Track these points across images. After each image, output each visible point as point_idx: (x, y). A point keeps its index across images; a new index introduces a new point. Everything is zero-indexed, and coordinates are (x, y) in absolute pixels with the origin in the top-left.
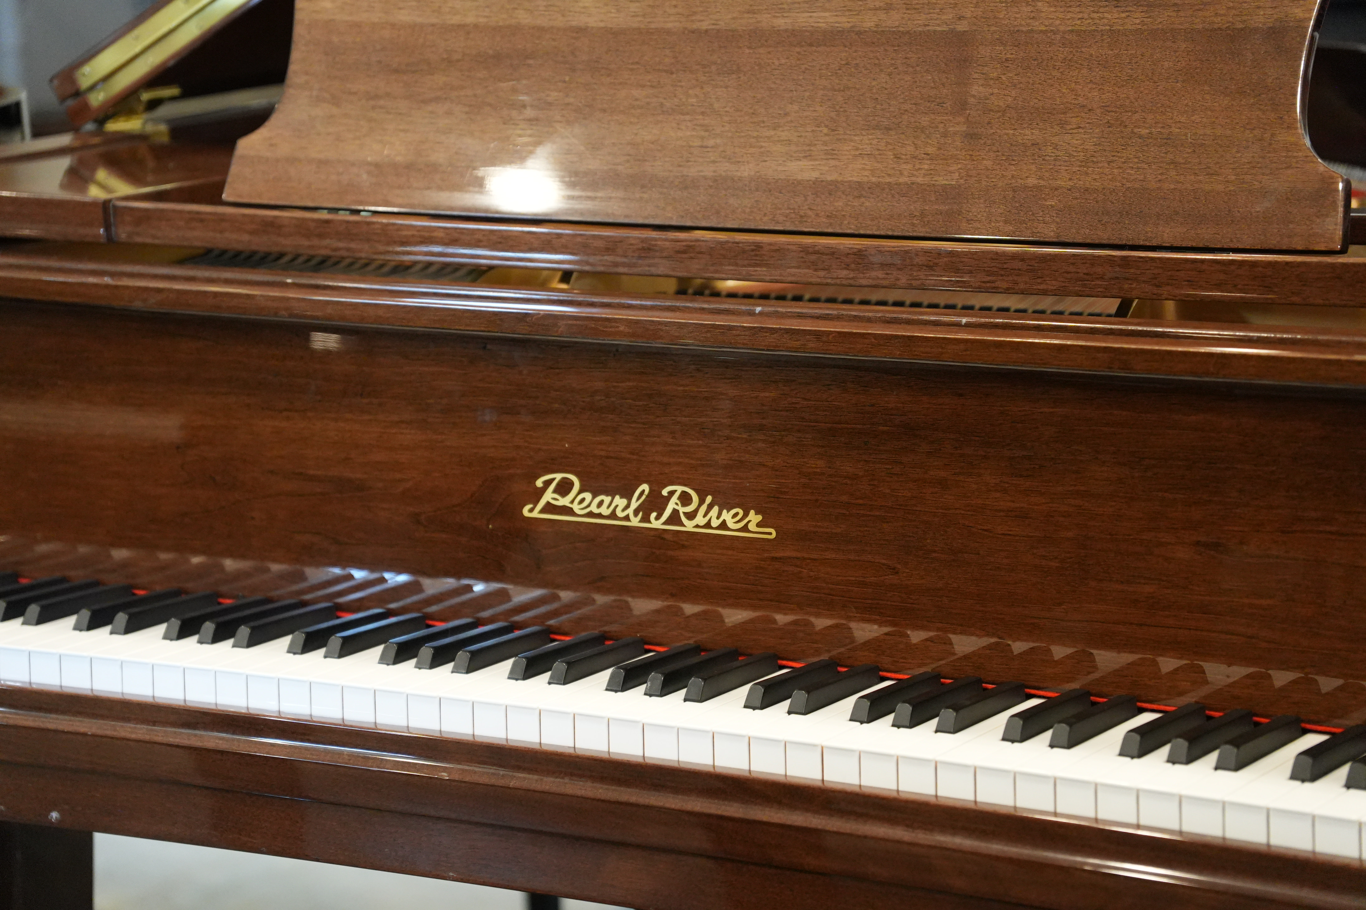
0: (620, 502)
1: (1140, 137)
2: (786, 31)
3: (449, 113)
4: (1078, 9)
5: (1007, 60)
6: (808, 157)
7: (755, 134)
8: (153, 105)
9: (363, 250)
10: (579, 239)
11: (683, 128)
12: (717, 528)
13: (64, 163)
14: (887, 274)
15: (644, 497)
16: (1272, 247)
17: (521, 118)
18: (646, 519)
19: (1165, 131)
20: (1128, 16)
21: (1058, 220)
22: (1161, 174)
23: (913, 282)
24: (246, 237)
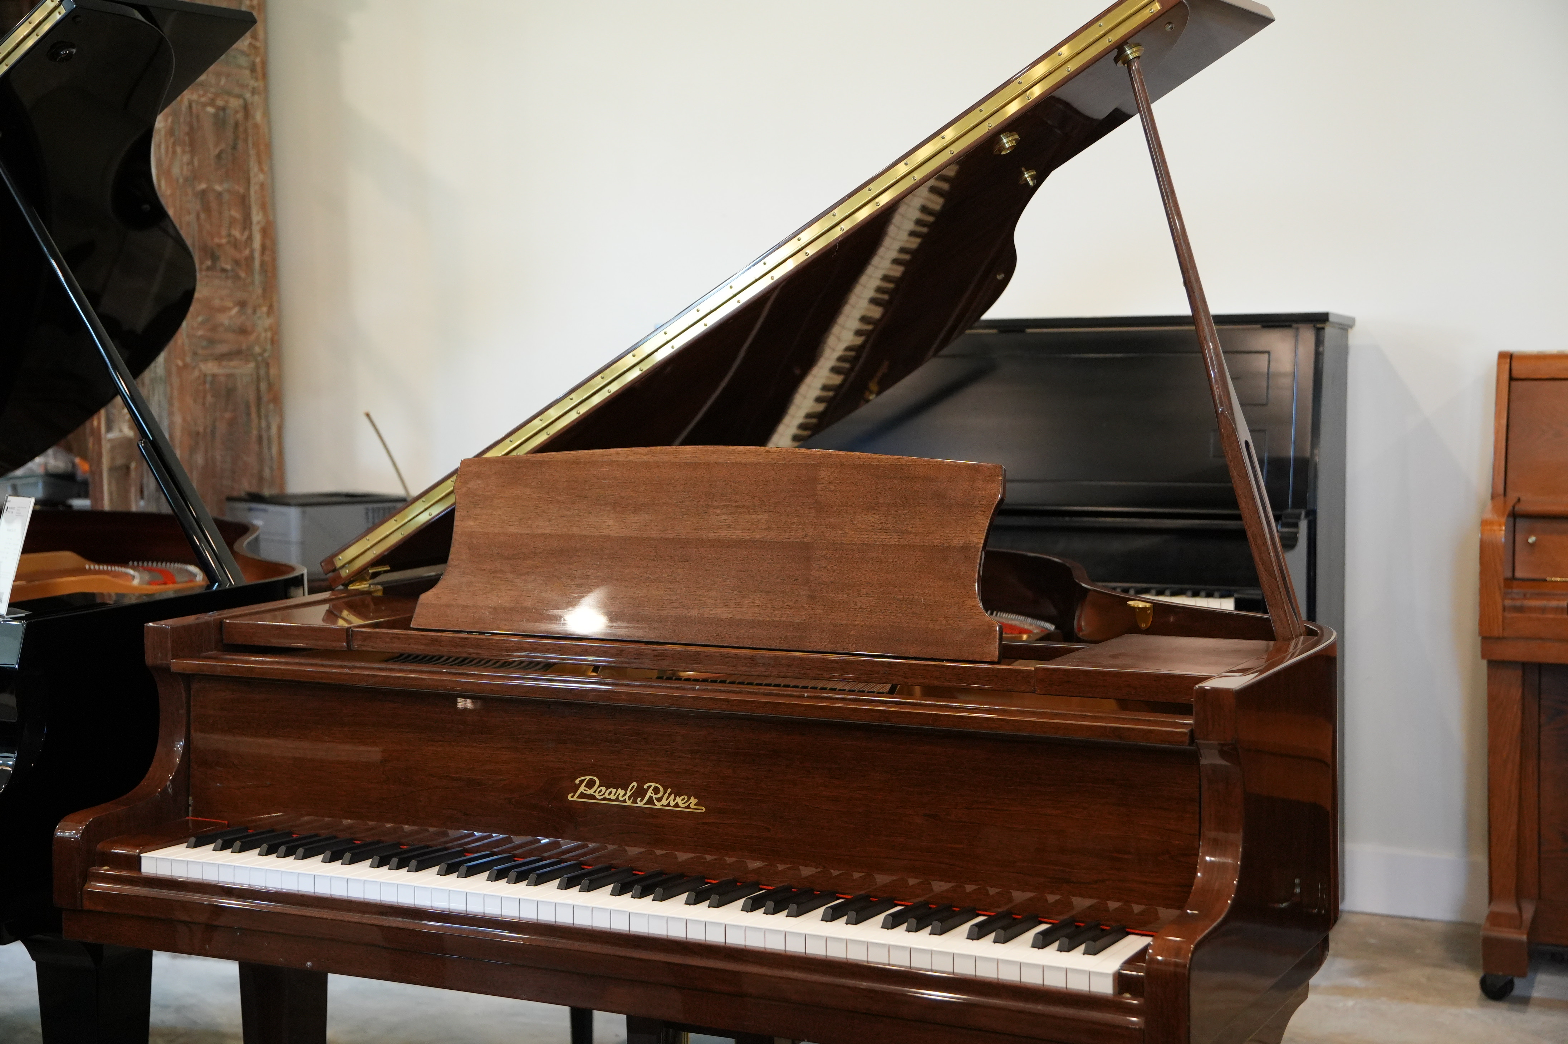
0: (621, 792)
1: (898, 600)
2: (715, 539)
3: (534, 581)
4: (866, 533)
5: (830, 558)
6: (726, 606)
7: (698, 593)
8: (375, 575)
9: (485, 654)
10: (602, 649)
11: (660, 590)
12: (674, 806)
13: (326, 607)
14: (767, 669)
15: (634, 789)
16: (964, 659)
17: (573, 583)
18: (635, 802)
19: (911, 597)
20: (891, 538)
21: (856, 642)
22: (909, 619)
23: (780, 673)
24: (422, 647)
